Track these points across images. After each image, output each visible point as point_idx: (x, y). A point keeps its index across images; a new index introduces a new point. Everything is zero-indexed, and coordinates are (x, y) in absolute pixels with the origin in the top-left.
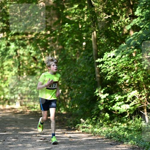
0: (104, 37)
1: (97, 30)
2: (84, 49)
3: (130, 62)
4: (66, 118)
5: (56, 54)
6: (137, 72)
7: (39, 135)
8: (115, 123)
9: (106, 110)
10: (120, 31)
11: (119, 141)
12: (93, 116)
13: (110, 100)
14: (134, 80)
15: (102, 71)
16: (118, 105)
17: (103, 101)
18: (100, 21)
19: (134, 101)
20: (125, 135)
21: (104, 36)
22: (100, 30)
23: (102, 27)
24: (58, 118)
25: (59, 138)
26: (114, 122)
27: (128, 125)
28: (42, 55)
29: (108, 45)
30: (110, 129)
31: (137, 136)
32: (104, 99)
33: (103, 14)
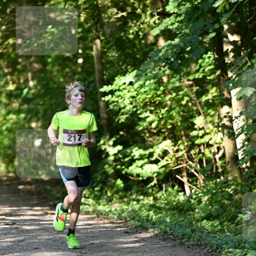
0: (113, 50)
1: (102, 38)
2: (80, 69)
3: (159, 93)
4: (48, 187)
5: (33, 79)
6: (171, 109)
7: (4, 217)
8: (134, 197)
9: (118, 174)
10: (142, 39)
11: (141, 226)
12: (95, 184)
13: (125, 156)
14: (165, 123)
15: (111, 107)
16: (137, 166)
17: (112, 158)
18: (108, 22)
19: (166, 158)
20: (151, 216)
21: (114, 47)
22: (108, 36)
23: (111, 32)
24: (36, 188)
25: (38, 223)
26: (132, 195)
27: (155, 199)
28: (7, 80)
29: (121, 63)
30: (125, 207)
31: (170, 219)
32: (115, 155)
33: (112, 11)
